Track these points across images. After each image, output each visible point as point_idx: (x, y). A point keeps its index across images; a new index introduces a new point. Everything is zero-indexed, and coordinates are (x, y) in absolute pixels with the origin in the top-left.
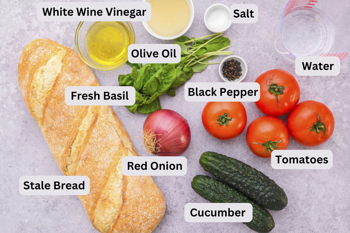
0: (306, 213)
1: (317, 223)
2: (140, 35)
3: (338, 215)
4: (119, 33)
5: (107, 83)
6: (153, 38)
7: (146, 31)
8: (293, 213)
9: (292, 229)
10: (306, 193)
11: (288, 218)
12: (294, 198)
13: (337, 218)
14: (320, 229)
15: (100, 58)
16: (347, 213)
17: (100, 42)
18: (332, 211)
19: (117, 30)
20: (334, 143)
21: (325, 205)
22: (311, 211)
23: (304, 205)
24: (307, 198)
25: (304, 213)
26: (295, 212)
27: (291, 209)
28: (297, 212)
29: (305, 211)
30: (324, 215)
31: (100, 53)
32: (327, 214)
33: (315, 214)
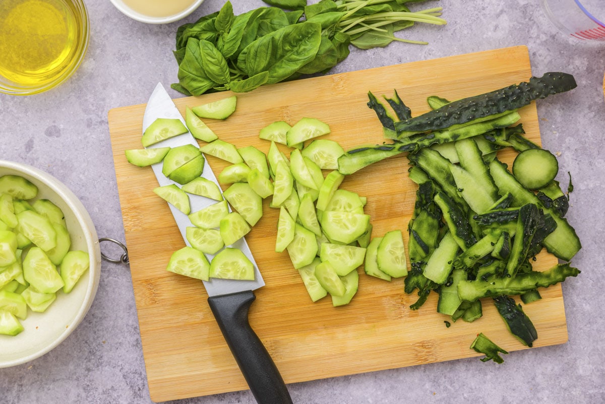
0: (476, 388)
2: (103, 17)
3: (543, 389)
4: (56, 14)
5: (33, 125)
6: (131, 23)
7: (115, 8)
8: (449, 390)
11: (438, 400)
13: (539, 395)
15: (15, 71)
16: (560, 382)
17: (14, 34)
18: (530, 380)
19: (51, 6)
22: (485, 382)
25: (471, 389)
26: (454, 386)
27: (444, 382)
29: (473, 384)
30: (514, 390)
31: (15, 59)
32: (520, 388)
33: (495, 388)
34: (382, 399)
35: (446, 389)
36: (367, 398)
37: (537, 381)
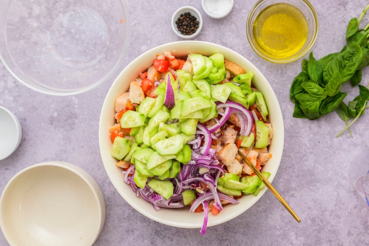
0: (334, 225)
1: (346, 237)
9: (318, 243)
10: (334, 203)
12: (321, 208)
14: (350, 243)
18: (364, 223)
20: (366, 147)
21: (356, 217)
22: (340, 222)
23: (332, 216)
24: (336, 209)
25: (332, 225)
26: (323, 223)
28: (325, 224)
29: (333, 223)
30: (355, 228)
32: (358, 227)
33: (345, 226)
34: (284, 227)
35: (318, 224)
36: (277, 226)
37: (368, 224)
